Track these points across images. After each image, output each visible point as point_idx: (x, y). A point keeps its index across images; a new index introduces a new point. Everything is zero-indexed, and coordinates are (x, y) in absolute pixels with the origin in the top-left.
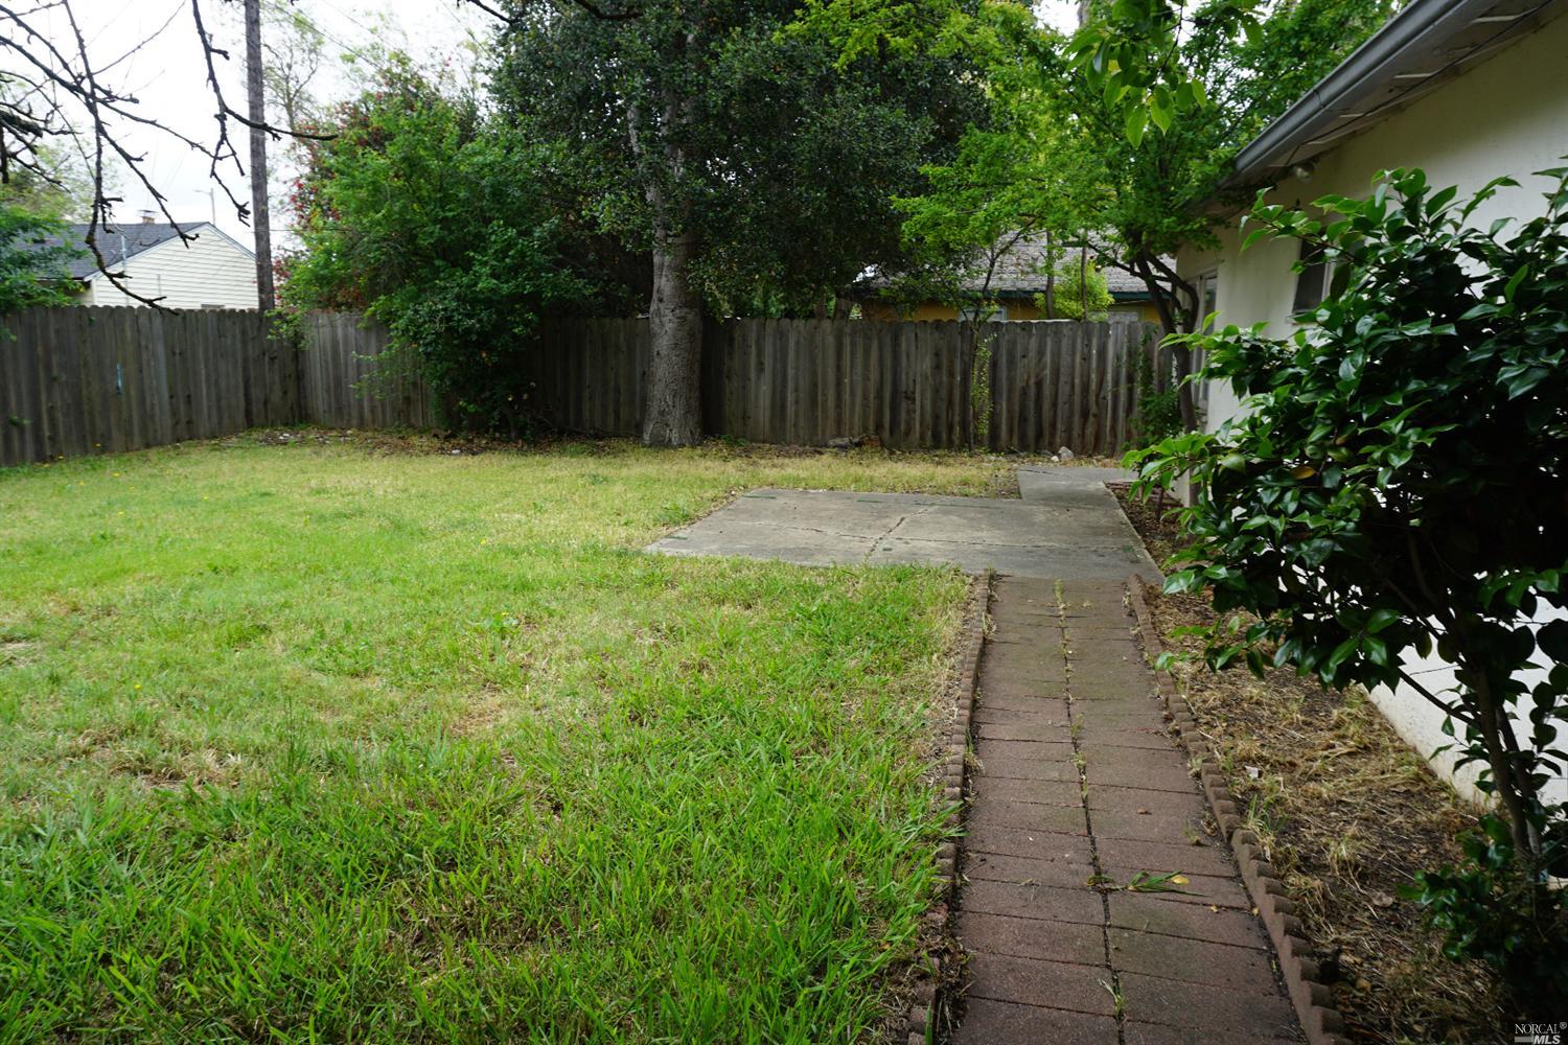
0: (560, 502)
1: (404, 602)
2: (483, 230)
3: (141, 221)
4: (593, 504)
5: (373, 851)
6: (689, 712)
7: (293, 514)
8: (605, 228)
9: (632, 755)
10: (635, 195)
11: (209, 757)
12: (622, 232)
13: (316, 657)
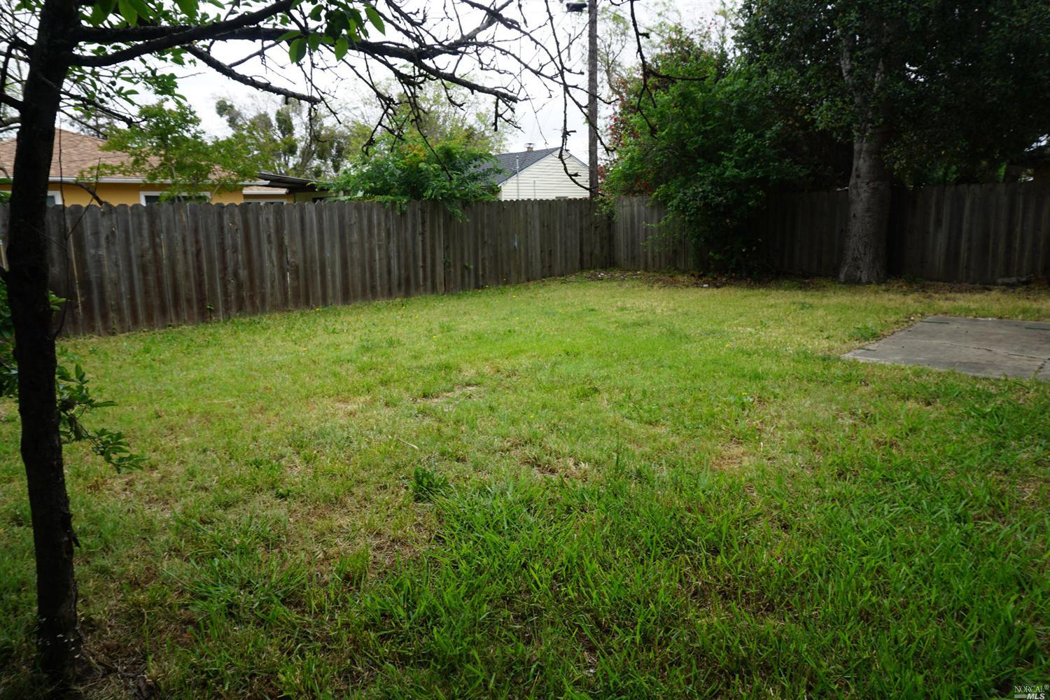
0: (778, 321)
1: (678, 381)
2: (731, 136)
3: (526, 150)
4: (802, 323)
5: (666, 533)
6: (884, 476)
7: (609, 323)
8: (821, 127)
9: (840, 498)
10: (847, 99)
11: (571, 463)
12: (834, 129)
13: (627, 410)
